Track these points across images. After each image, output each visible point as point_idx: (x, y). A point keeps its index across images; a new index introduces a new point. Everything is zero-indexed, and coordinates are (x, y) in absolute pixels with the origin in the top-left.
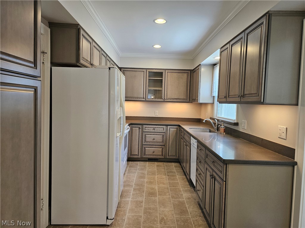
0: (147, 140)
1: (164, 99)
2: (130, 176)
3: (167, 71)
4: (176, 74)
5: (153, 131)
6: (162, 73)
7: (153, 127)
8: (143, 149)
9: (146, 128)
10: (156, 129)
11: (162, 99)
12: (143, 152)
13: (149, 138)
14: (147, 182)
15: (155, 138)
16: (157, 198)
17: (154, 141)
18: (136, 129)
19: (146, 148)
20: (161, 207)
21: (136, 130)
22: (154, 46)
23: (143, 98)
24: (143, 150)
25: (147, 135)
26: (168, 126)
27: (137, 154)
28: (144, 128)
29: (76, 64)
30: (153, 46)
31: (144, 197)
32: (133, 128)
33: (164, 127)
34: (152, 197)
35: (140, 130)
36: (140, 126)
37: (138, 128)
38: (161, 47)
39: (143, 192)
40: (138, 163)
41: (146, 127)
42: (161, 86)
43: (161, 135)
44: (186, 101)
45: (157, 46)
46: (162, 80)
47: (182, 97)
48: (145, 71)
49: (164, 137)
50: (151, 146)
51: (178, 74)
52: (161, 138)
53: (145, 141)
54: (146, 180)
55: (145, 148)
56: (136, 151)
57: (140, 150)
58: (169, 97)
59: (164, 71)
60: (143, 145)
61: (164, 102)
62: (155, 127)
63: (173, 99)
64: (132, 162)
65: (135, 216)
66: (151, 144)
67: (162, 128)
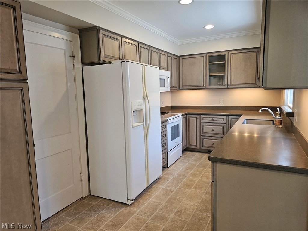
0: (206, 131)
1: (228, 85)
2: (179, 165)
3: (230, 53)
4: (241, 55)
5: (212, 121)
6: (224, 56)
7: (211, 118)
8: (202, 140)
9: (204, 119)
10: (215, 119)
11: (225, 85)
12: (202, 143)
13: (208, 129)
14: (191, 174)
15: (214, 129)
16: (189, 191)
17: (213, 132)
18: (193, 119)
19: (205, 140)
20: (187, 199)
21: (193, 121)
22: (206, 27)
23: (203, 86)
24: (202, 142)
25: (205, 126)
27: (196, 145)
28: (202, 118)
30: (204, 27)
31: (178, 187)
32: (191, 118)
33: (225, 117)
34: (185, 188)
35: (198, 120)
36: (197, 116)
37: (195, 118)
38: (213, 27)
39: (181, 182)
40: (197, 154)
41: (204, 117)
42: (224, 71)
43: (221, 126)
44: (256, 86)
45: (209, 27)
46: (224, 63)
47: (250, 81)
48: (205, 55)
49: (225, 128)
50: (210, 137)
51: (245, 54)
52: (221, 130)
53: (203, 132)
54: (191, 172)
55: (203, 139)
56: (194, 142)
57: (198, 141)
58: (233, 83)
59: (227, 53)
60: (201, 136)
61: (227, 88)
62: (213, 118)
63: (238, 84)
64: (191, 153)
65: (157, 202)
66: (210, 135)
67: (222, 118)
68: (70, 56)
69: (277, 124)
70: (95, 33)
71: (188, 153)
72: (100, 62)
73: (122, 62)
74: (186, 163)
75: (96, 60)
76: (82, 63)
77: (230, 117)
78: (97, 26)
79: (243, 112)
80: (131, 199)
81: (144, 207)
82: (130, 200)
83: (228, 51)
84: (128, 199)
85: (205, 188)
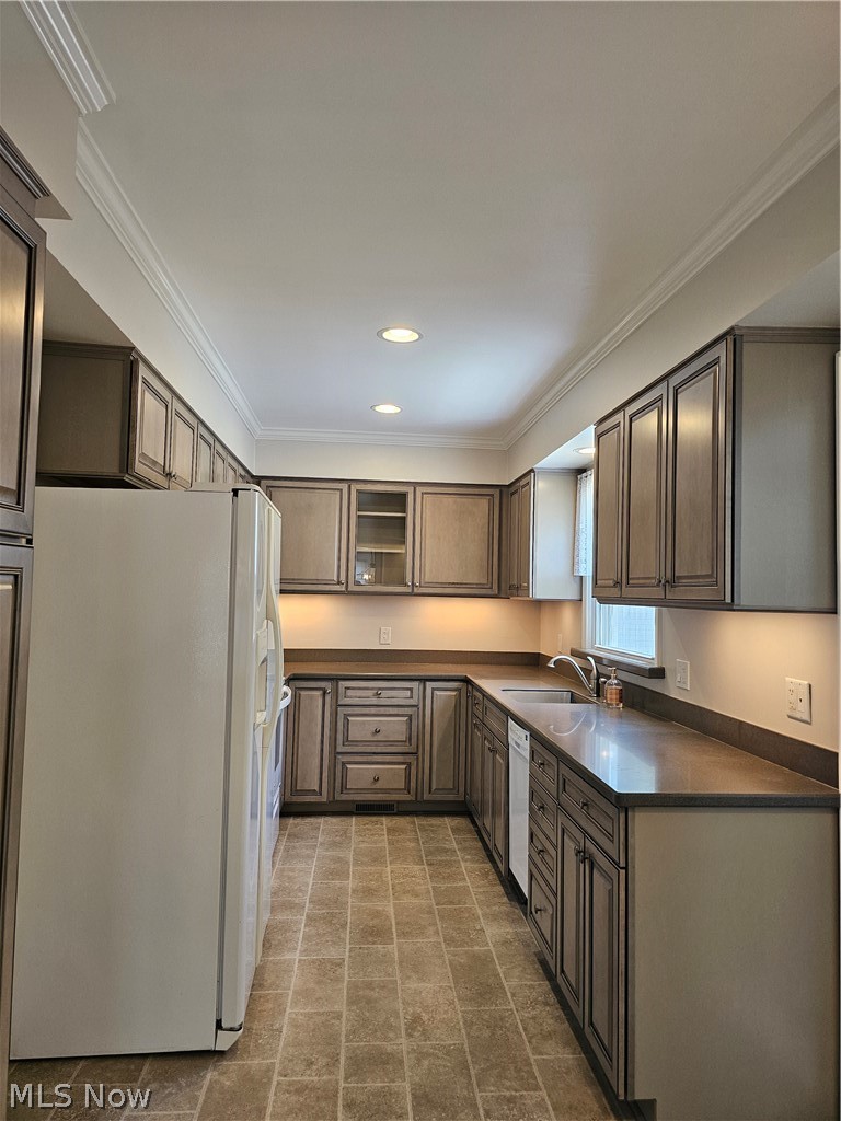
0: (354, 734)
1: (413, 585)
2: (292, 870)
3: (419, 490)
4: (449, 500)
5: (375, 701)
6: (404, 496)
7: (372, 689)
8: (339, 768)
9: (350, 693)
10: (384, 694)
11: (406, 585)
12: (338, 780)
13: (361, 727)
14: (355, 891)
15: (383, 728)
17: (379, 737)
18: (311, 697)
19: (349, 766)
21: (314, 700)
22: (377, 409)
23: (339, 583)
24: (339, 774)
25: (350, 719)
26: (428, 683)
27: (317, 788)
28: (341, 690)
29: (120, 479)
30: (372, 407)
31: (348, 947)
32: (303, 693)
33: (415, 685)
34: (373, 943)
35: (328, 698)
36: (328, 685)
37: (319, 693)
38: (398, 410)
39: (344, 926)
40: (321, 820)
41: (348, 688)
42: (403, 542)
43: (402, 715)
44: (489, 592)
45: (387, 409)
46: (404, 518)
47: (473, 578)
48: (345, 487)
49: (414, 723)
50: (368, 756)
51: (460, 500)
52: (404, 728)
53: (346, 740)
54: (351, 884)
55: (343, 764)
56: (311, 779)
57: (325, 774)
58: (428, 578)
59: (410, 490)
60: (337, 756)
61: (412, 594)
62: (380, 689)
63: (443, 585)
64: (299, 820)
65: (319, 1014)
66: (368, 749)
67: (408, 689)
70: (119, 369)
71: (291, 821)
72: (127, 478)
73: (235, 492)
74: (310, 857)
75: (111, 469)
77: (429, 685)
81: (285, 1046)
83: (415, 484)
84: (219, 1025)
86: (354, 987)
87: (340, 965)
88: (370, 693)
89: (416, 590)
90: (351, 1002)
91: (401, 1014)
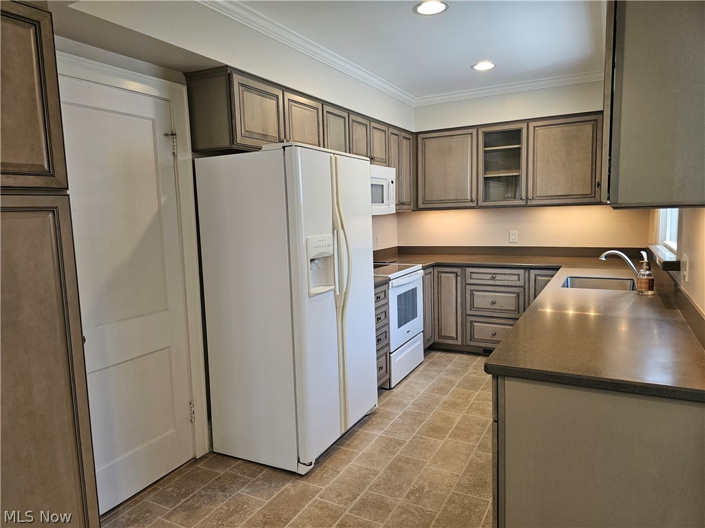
0: (478, 303)
1: (527, 198)
3: (532, 125)
4: (557, 130)
5: (492, 282)
6: (519, 131)
7: (491, 274)
8: (468, 324)
9: (474, 276)
10: (498, 277)
11: (521, 199)
12: (468, 332)
13: (483, 300)
14: (445, 403)
15: (498, 301)
16: (440, 443)
17: (495, 307)
18: (448, 278)
19: (475, 324)
20: (436, 462)
21: (449, 281)
22: (476, 67)
23: (472, 201)
24: (468, 328)
25: (475, 293)
26: (531, 271)
27: (455, 337)
28: (468, 274)
30: (472, 67)
31: (414, 435)
32: (442, 275)
33: (521, 272)
34: (431, 437)
35: (459, 279)
36: (458, 270)
37: (453, 275)
38: (493, 66)
39: (420, 422)
40: (457, 356)
41: (472, 273)
42: (518, 167)
43: (512, 293)
44: (592, 200)
45: (484, 66)
46: (519, 149)
48: (474, 131)
49: (521, 298)
50: (488, 318)
51: (565, 128)
52: (514, 301)
53: (472, 306)
54: (445, 398)
55: (471, 322)
56: (451, 328)
57: (459, 328)
58: (539, 193)
59: (524, 126)
60: (467, 317)
61: (526, 206)
62: (495, 274)
63: (552, 197)
64: (443, 354)
65: (366, 469)
66: (488, 314)
67: (515, 275)
68: (166, 135)
69: (641, 287)
70: (222, 81)
71: (437, 355)
72: (234, 147)
73: (284, 147)
74: (433, 377)
75: (225, 143)
76: (194, 150)
77: (533, 272)
78: (227, 66)
79: (563, 259)
80: (307, 462)
81: (336, 481)
82: (304, 464)
83: (528, 121)
84: (299, 461)
85: (476, 436)
86: (399, 459)
87: (400, 444)
88: (489, 277)
89: (529, 203)
90: (390, 468)
91: (413, 483)
